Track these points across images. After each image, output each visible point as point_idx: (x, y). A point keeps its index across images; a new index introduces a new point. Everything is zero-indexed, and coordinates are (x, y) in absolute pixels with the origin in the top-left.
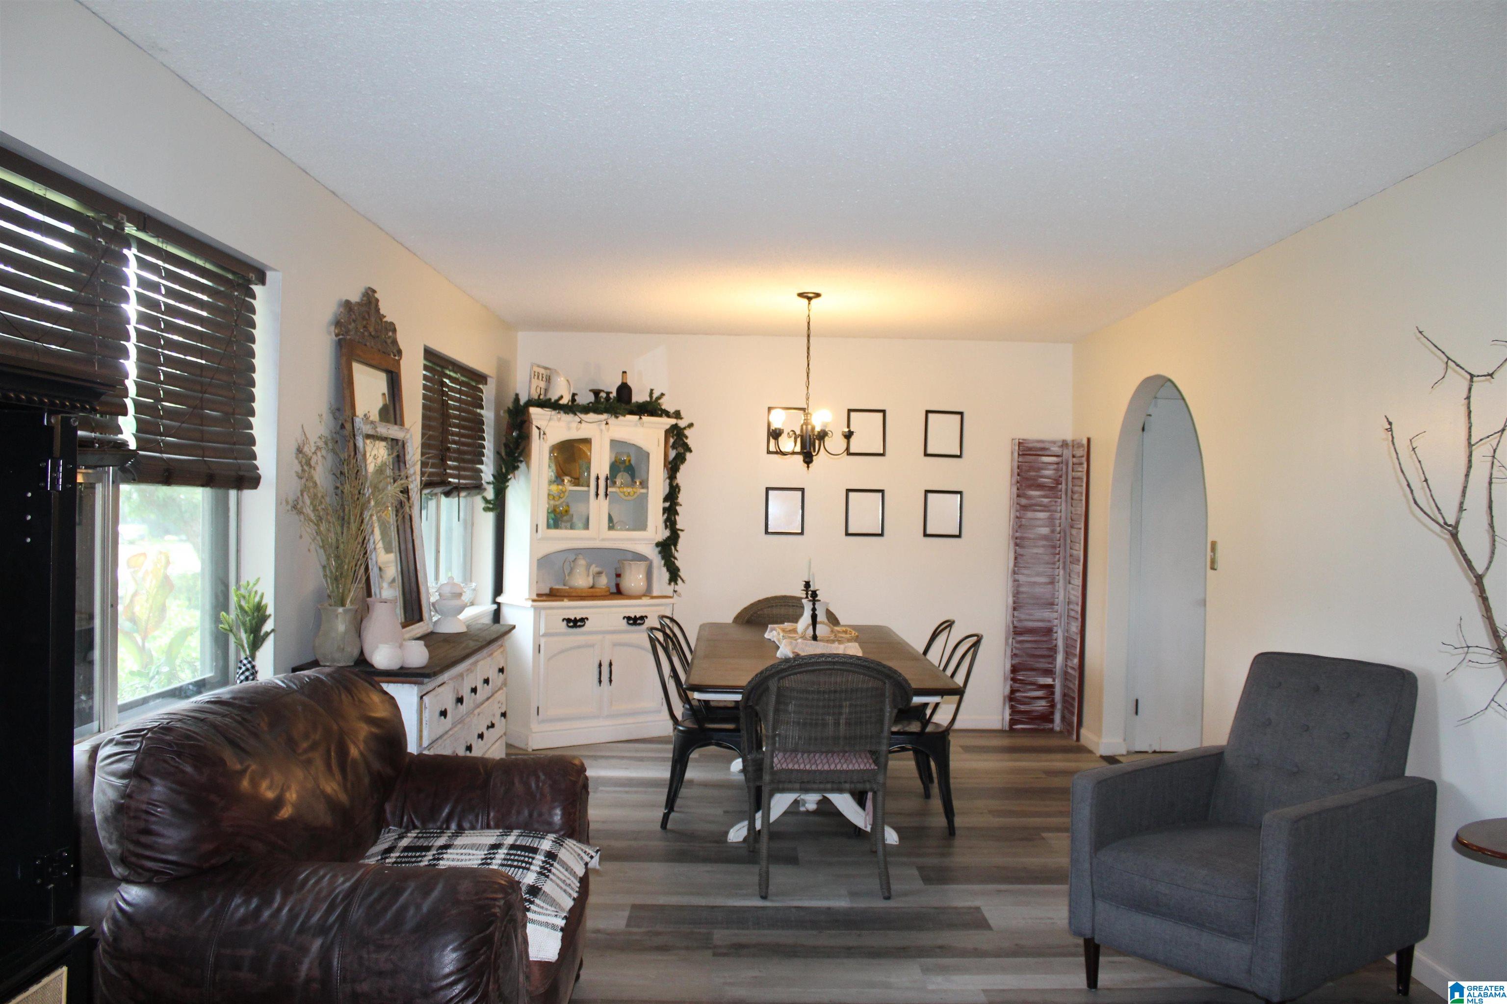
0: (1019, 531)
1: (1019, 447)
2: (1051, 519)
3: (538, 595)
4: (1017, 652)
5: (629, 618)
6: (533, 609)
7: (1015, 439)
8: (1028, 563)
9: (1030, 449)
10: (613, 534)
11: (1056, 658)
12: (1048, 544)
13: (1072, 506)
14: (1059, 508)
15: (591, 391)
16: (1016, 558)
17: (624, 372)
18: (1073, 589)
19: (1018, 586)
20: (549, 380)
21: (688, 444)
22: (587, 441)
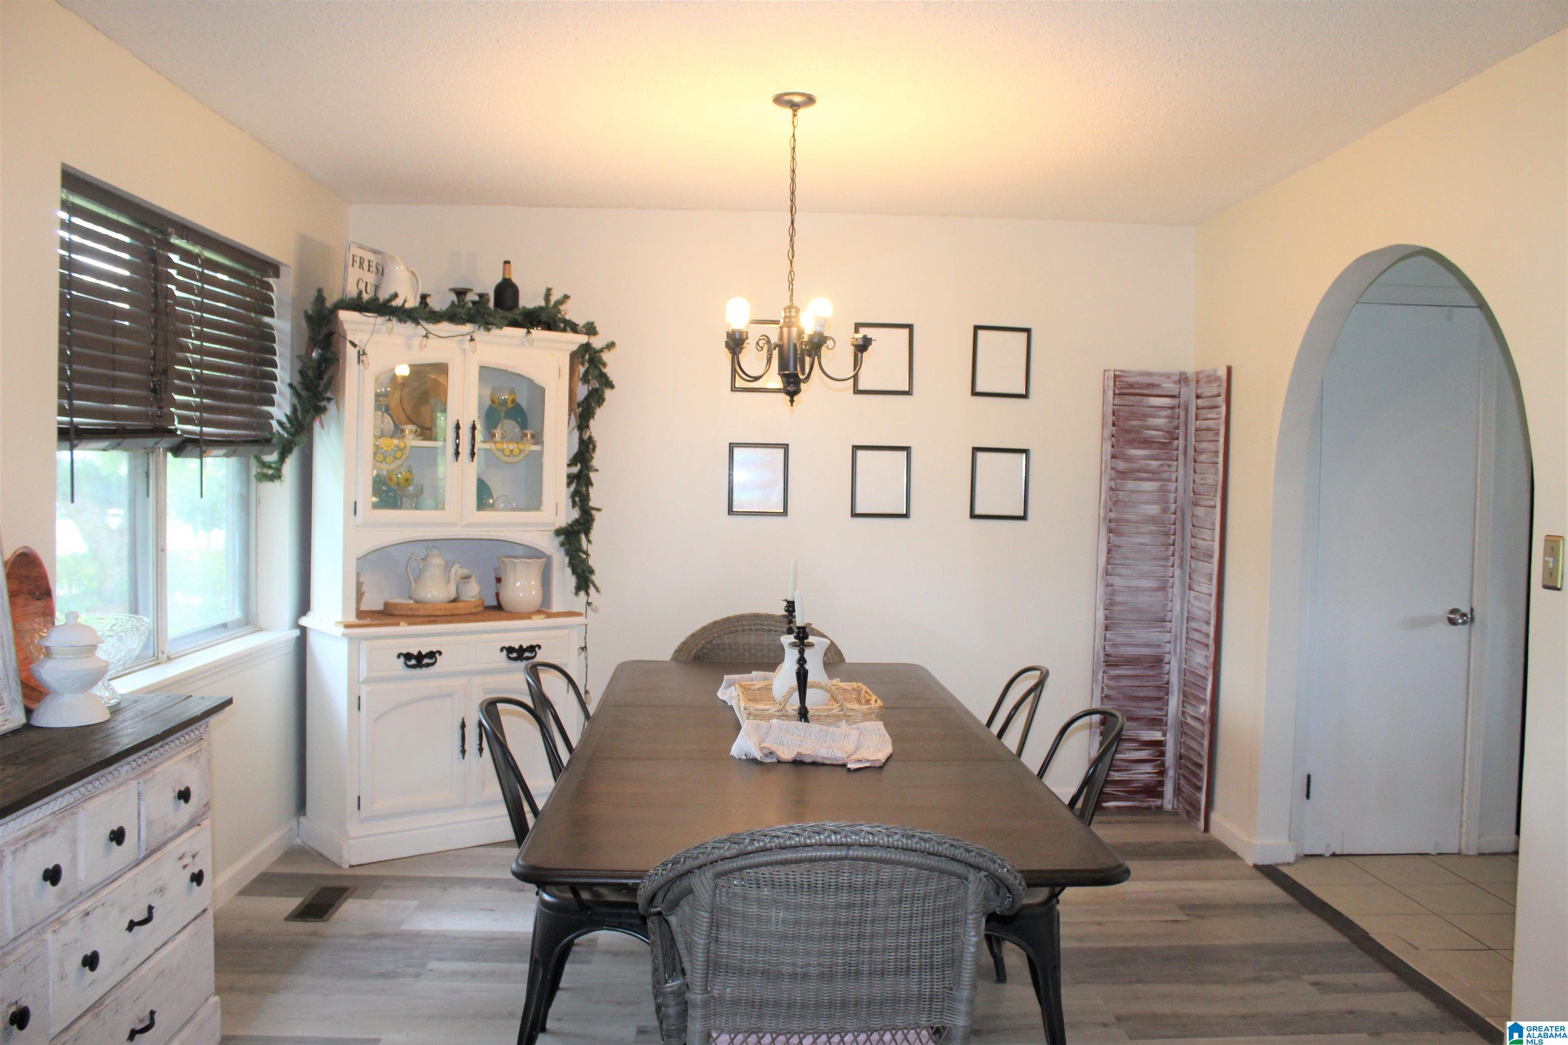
0: (1114, 509)
1: (1115, 382)
2: (1163, 491)
3: (361, 614)
4: (1110, 692)
5: (510, 650)
6: (346, 640)
7: (1109, 370)
8: (1127, 558)
9: (1131, 386)
10: (483, 514)
11: (1168, 701)
12: (1157, 528)
13: (1195, 472)
14: (1174, 476)
15: (451, 290)
16: (1109, 552)
17: (507, 262)
18: (1196, 598)
19: (1113, 593)
20: (381, 272)
21: (608, 375)
22: (442, 368)
